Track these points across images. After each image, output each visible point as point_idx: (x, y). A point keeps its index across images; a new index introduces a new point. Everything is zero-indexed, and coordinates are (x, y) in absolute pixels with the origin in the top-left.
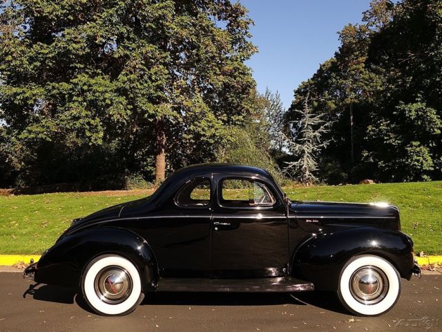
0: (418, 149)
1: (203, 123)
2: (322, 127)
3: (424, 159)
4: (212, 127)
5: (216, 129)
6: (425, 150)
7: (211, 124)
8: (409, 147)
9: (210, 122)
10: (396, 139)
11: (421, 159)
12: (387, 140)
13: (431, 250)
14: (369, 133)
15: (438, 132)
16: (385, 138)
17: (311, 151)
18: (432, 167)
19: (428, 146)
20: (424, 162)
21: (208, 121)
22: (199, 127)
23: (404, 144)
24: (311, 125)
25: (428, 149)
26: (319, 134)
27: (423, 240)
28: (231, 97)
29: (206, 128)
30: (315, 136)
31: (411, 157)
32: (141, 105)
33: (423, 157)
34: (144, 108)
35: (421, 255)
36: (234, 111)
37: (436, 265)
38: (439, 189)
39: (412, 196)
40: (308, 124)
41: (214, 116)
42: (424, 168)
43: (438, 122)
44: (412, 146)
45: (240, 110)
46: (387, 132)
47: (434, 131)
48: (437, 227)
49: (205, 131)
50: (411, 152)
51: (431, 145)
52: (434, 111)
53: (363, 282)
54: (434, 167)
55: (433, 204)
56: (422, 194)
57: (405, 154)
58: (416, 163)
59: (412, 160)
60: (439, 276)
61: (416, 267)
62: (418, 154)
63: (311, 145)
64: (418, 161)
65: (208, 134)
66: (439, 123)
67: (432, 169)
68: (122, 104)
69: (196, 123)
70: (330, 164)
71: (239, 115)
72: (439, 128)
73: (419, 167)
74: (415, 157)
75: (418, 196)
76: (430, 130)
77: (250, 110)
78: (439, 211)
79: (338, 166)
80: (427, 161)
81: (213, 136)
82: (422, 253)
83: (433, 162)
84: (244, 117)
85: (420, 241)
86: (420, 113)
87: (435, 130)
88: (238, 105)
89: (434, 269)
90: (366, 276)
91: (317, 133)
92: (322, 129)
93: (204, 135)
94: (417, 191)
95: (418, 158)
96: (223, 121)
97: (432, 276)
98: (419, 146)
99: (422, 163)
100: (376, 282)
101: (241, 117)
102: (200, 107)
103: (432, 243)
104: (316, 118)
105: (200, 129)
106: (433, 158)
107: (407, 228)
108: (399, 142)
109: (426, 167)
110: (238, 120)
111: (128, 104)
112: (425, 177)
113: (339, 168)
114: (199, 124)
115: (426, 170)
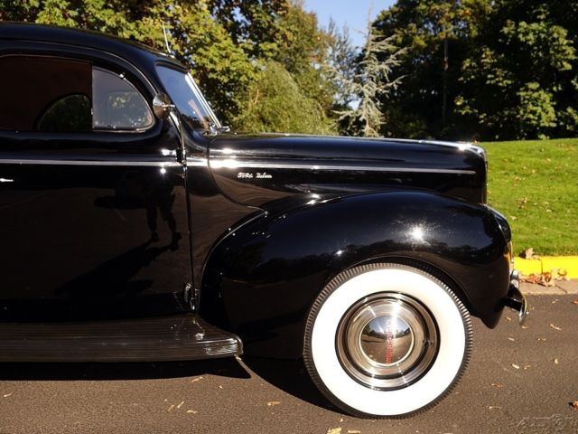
0: (536, 95)
1: (212, 51)
2: (392, 56)
3: (544, 110)
4: (227, 57)
5: (233, 61)
6: (545, 96)
7: (223, 53)
8: (524, 91)
9: (224, 49)
10: (505, 78)
11: (539, 110)
12: (491, 79)
13: (546, 245)
14: (466, 71)
15: (568, 67)
16: (489, 76)
17: (374, 95)
18: (554, 122)
19: (551, 91)
20: (543, 114)
21: (220, 48)
22: (205, 57)
23: (516, 87)
24: (376, 53)
25: (551, 95)
26: (388, 69)
27: (534, 227)
28: (257, 12)
29: (216, 59)
30: (381, 71)
31: (525, 107)
32: (93, 10)
33: (542, 107)
34: (98, 16)
35: (527, 257)
36: (264, 36)
37: (555, 275)
38: (563, 149)
39: (520, 159)
40: (371, 52)
41: (230, 41)
42: (542, 125)
43: (570, 50)
44: (527, 90)
45: (273, 35)
46: (492, 67)
47: (562, 66)
48: (558, 206)
49: (215, 64)
50: (524, 99)
51: (555, 89)
52: (564, 32)
53: (373, 334)
54: (557, 122)
55: (553, 171)
56: (537, 156)
57: (516, 102)
58: (531, 116)
59: (525, 112)
60: (559, 297)
61: (515, 291)
62: (535, 101)
63: (375, 85)
64: (534, 113)
65: (219, 68)
66: (571, 52)
67: (554, 125)
68: (58, 7)
69: (201, 50)
70: (411, 124)
71: (272, 41)
72: (570, 61)
73: (534, 122)
74: (531, 107)
75: (530, 159)
76: (556, 63)
77: (288, 34)
78: (563, 181)
79: (424, 127)
80: (547, 113)
81: (227, 71)
82: (530, 252)
83: (556, 114)
84: (279, 46)
85: (528, 229)
86: (543, 36)
87: (565, 63)
88: (270, 26)
89: (551, 283)
90: (382, 318)
91: (384, 66)
92: (392, 59)
93: (213, 71)
94: (529, 151)
95: (535, 108)
96: (246, 50)
97: (546, 297)
98: (537, 90)
99: (540, 117)
100: (407, 333)
101: (274, 46)
102: (205, 26)
103: (548, 232)
104: (383, 42)
105: (205, 61)
106: (557, 108)
107: (508, 208)
108: (509, 82)
109: (545, 123)
110: (271, 50)
111: (69, 8)
112: (543, 136)
113: (425, 130)
114: (204, 53)
115: (545, 127)
